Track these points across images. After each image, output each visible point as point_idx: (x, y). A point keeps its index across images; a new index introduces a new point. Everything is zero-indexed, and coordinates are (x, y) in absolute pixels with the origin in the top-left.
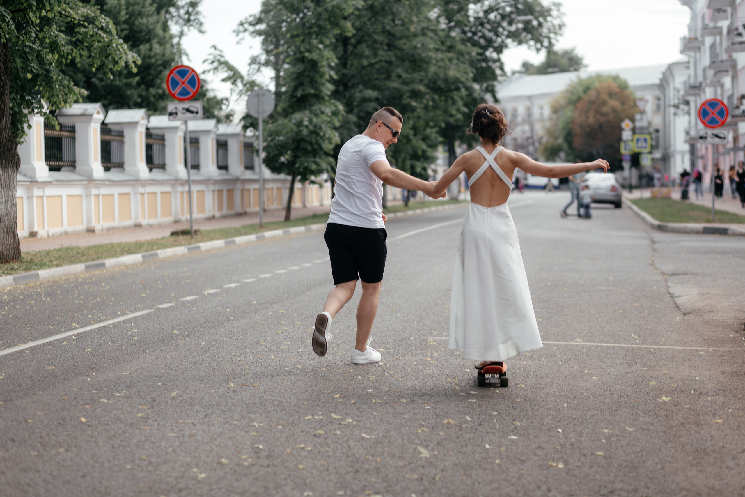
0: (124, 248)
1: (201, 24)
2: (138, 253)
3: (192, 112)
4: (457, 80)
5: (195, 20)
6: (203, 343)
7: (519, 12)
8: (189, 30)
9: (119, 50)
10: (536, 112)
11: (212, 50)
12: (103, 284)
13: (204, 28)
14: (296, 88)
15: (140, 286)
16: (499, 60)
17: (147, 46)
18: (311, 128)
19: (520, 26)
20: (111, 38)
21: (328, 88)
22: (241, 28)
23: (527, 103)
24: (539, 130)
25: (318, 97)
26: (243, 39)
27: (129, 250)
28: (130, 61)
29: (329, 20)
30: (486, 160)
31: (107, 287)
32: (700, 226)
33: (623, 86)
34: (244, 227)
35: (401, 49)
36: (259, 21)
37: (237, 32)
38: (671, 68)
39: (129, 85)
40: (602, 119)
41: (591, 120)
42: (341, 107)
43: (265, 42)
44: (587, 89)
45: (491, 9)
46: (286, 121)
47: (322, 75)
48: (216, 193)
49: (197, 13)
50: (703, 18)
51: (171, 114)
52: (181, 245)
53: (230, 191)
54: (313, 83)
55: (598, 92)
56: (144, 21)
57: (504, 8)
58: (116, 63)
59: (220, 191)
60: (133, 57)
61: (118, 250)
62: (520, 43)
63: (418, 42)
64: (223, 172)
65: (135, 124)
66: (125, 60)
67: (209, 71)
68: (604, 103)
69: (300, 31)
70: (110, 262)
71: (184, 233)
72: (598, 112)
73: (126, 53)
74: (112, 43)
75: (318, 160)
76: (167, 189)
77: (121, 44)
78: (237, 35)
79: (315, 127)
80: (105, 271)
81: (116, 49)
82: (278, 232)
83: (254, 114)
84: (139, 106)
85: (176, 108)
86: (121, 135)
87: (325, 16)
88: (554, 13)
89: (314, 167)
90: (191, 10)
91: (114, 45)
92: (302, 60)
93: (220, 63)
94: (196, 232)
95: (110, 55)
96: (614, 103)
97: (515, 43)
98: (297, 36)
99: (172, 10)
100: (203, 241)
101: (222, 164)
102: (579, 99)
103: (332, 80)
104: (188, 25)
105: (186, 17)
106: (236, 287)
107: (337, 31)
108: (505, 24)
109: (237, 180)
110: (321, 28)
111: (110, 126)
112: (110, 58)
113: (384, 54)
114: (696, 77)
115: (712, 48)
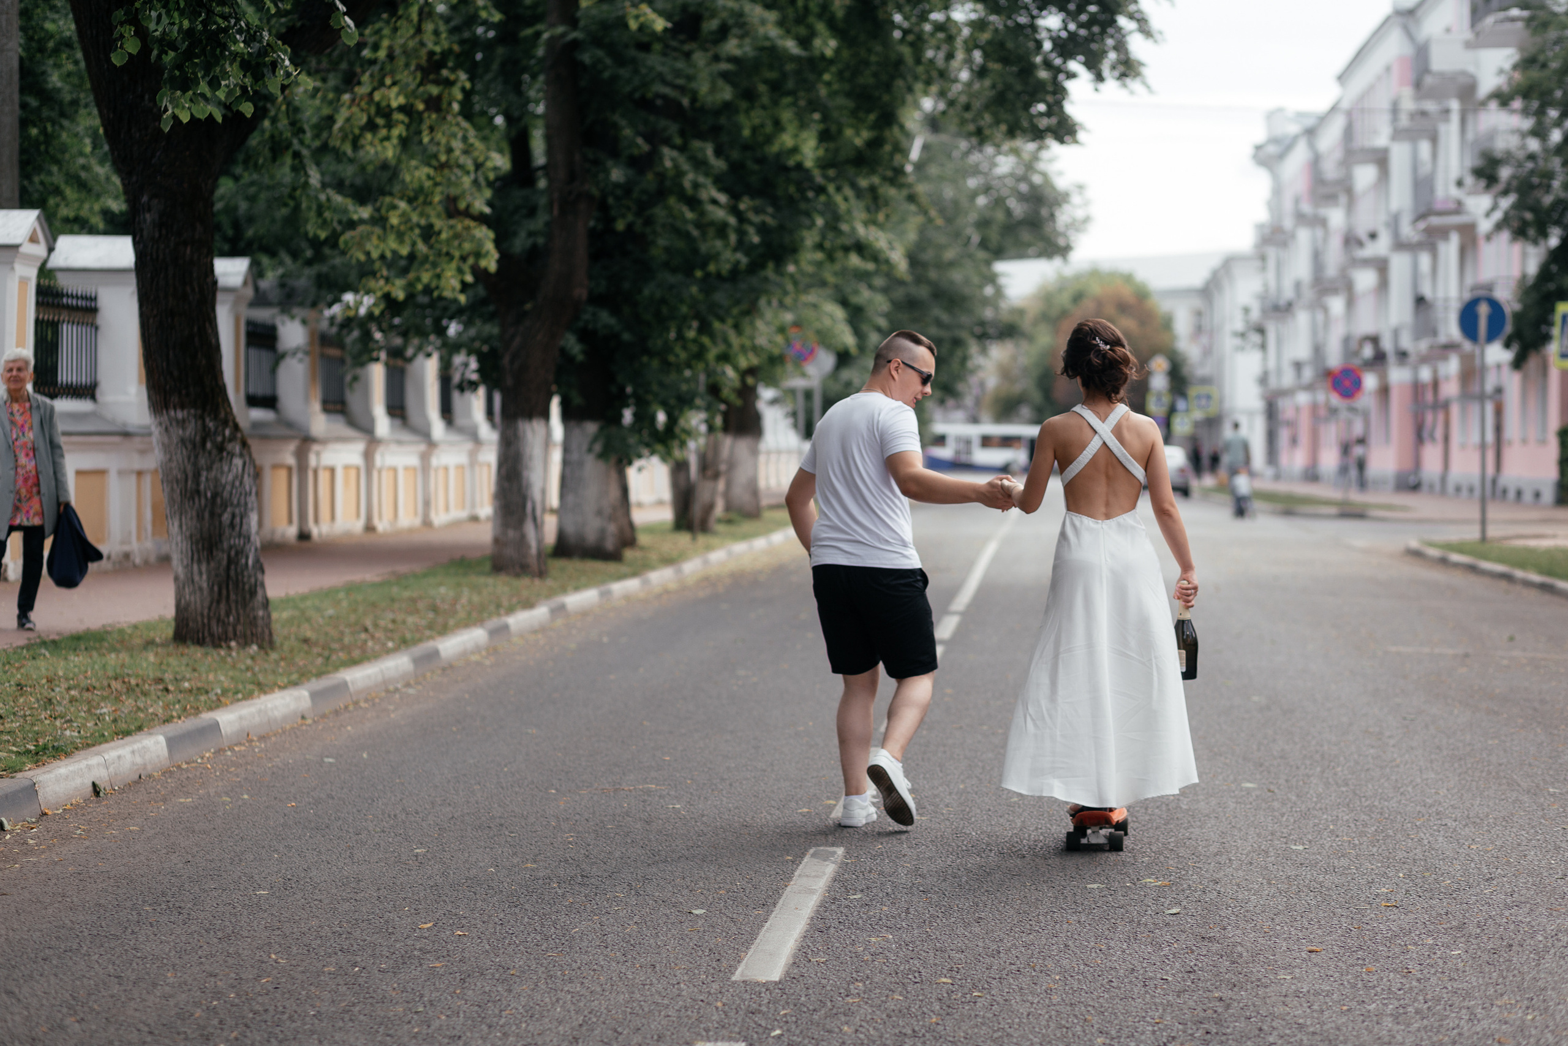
30: (1096, 432)
33: (1142, 295)
38: (1228, 265)
44: (1078, 297)
50: (1297, 201)
55: (1100, 303)
88: (1076, 199)
102: (1064, 315)
114: (1279, 289)
115: (1318, 256)
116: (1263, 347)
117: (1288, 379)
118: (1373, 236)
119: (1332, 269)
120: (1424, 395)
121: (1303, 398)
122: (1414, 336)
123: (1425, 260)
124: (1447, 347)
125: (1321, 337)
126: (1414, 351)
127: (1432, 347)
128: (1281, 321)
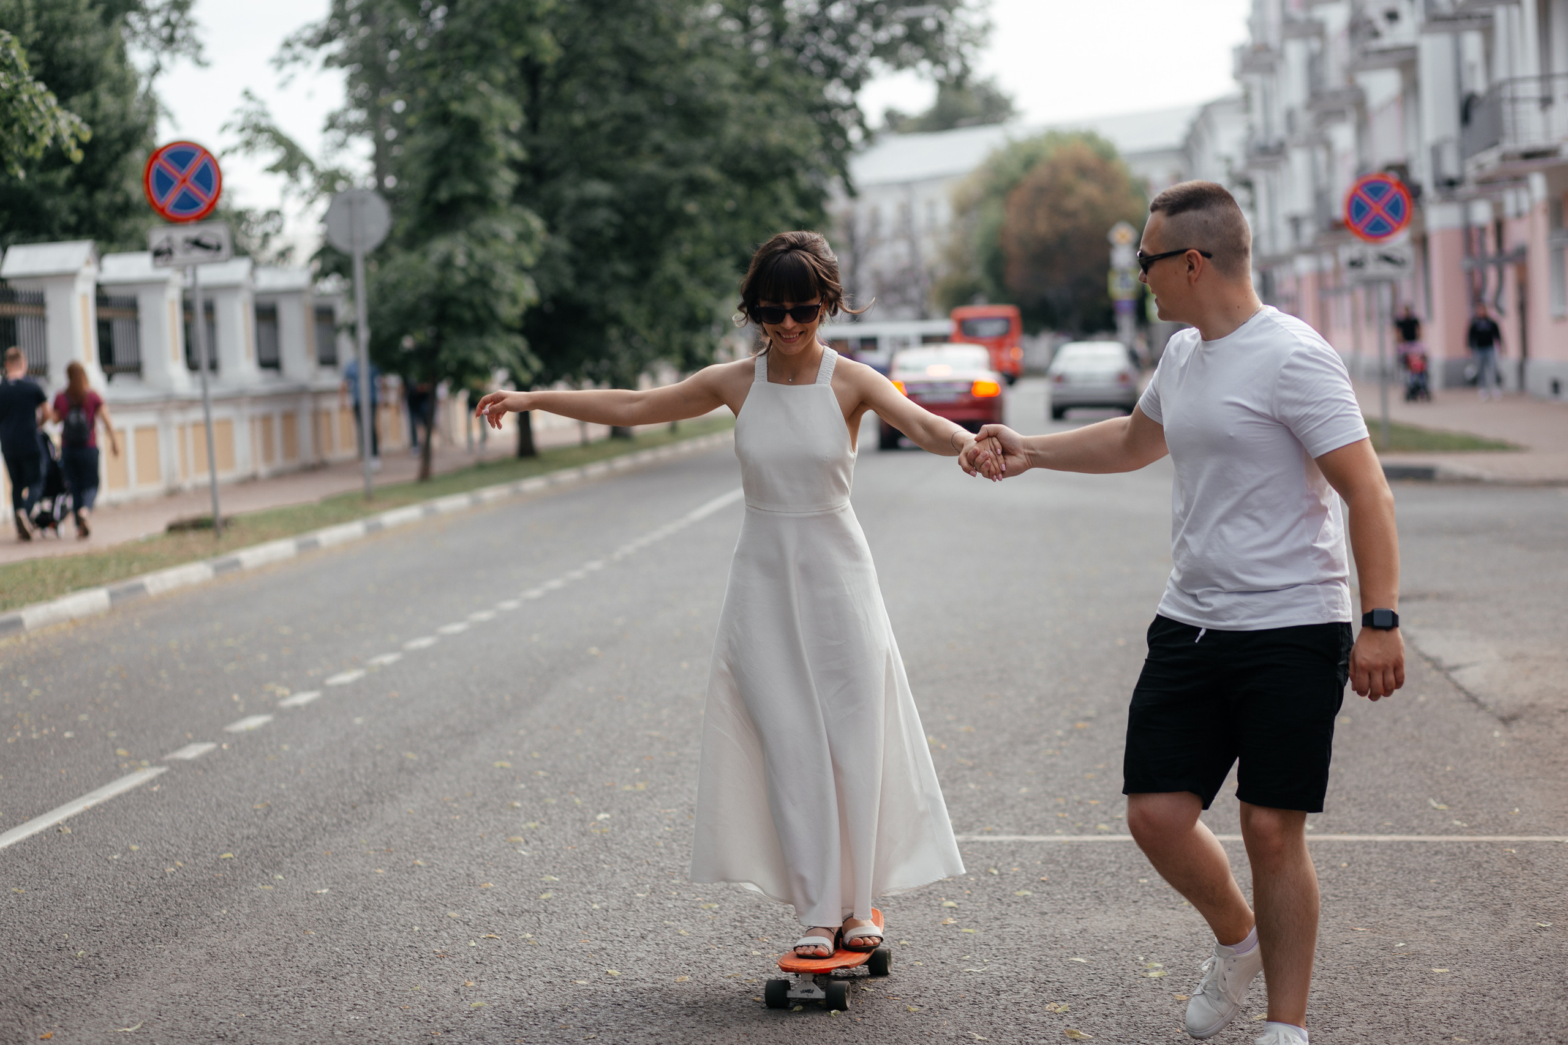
0: (63, 571)
1: (199, 47)
2: (97, 585)
3: (206, 247)
4: (788, 154)
5: (184, 38)
6: (325, 891)
8: (173, 61)
9: (36, 108)
10: (921, 215)
11: (243, 102)
12: (25, 683)
13: (205, 55)
14: (433, 185)
15: (117, 686)
16: (854, 106)
17: (87, 98)
18: (473, 272)
19: (898, 30)
20: (15, 81)
21: (504, 182)
22: (288, 54)
23: (899, 196)
24: (930, 251)
25: (484, 201)
26: (292, 76)
27: (75, 576)
28: (66, 133)
29: (501, 26)
31: (36, 692)
34: (331, 501)
35: (659, 89)
36: (327, 37)
37: (279, 63)
38: (1208, 111)
39: (48, 188)
40: (1066, 225)
41: (1043, 226)
42: (536, 223)
43: (352, 82)
44: (1030, 162)
46: (414, 258)
47: (491, 152)
48: (258, 426)
49: (190, 24)
51: (157, 253)
52: (193, 558)
53: (289, 418)
54: (470, 170)
55: (1054, 167)
56: (77, 42)
58: (32, 139)
59: (267, 420)
60: (71, 123)
61: (50, 579)
62: (900, 66)
63: (696, 70)
64: (270, 374)
65: (68, 277)
66: (52, 133)
67: (234, 150)
68: (1068, 190)
69: (437, 56)
70: (33, 615)
71: (200, 525)
72: (1056, 210)
73: (53, 116)
74: (19, 92)
75: (489, 342)
76: (148, 419)
77: (42, 94)
78: (280, 68)
79: (482, 267)
80: (23, 639)
81: (29, 106)
82: (411, 513)
83: (341, 243)
84: (73, 232)
85: (169, 239)
86: (39, 301)
87: (495, 17)
89: (480, 359)
90: (174, 16)
91: (25, 97)
92: (444, 118)
93: (259, 130)
94: (227, 522)
95: (15, 120)
96: (1089, 190)
97: (889, 67)
98: (431, 65)
99: (133, 18)
100: (243, 544)
101: (269, 355)
102: (1014, 184)
103: (513, 164)
104: (170, 49)
105: (165, 32)
106: (357, 682)
107: (519, 52)
108: (865, 27)
109: (300, 392)
110: (485, 45)
111: (12, 284)
112: (16, 128)
113: (618, 101)
114: (1268, 126)
115: (1314, 63)
116: (1252, 206)
117: (1284, 242)
118: (1392, 16)
119: (1334, 79)
120: (1482, 244)
121: (1304, 265)
122: (1464, 154)
123: (1473, 43)
124: (1530, 156)
125: (1324, 180)
126: (1471, 171)
127: (1504, 158)
128: (1272, 167)
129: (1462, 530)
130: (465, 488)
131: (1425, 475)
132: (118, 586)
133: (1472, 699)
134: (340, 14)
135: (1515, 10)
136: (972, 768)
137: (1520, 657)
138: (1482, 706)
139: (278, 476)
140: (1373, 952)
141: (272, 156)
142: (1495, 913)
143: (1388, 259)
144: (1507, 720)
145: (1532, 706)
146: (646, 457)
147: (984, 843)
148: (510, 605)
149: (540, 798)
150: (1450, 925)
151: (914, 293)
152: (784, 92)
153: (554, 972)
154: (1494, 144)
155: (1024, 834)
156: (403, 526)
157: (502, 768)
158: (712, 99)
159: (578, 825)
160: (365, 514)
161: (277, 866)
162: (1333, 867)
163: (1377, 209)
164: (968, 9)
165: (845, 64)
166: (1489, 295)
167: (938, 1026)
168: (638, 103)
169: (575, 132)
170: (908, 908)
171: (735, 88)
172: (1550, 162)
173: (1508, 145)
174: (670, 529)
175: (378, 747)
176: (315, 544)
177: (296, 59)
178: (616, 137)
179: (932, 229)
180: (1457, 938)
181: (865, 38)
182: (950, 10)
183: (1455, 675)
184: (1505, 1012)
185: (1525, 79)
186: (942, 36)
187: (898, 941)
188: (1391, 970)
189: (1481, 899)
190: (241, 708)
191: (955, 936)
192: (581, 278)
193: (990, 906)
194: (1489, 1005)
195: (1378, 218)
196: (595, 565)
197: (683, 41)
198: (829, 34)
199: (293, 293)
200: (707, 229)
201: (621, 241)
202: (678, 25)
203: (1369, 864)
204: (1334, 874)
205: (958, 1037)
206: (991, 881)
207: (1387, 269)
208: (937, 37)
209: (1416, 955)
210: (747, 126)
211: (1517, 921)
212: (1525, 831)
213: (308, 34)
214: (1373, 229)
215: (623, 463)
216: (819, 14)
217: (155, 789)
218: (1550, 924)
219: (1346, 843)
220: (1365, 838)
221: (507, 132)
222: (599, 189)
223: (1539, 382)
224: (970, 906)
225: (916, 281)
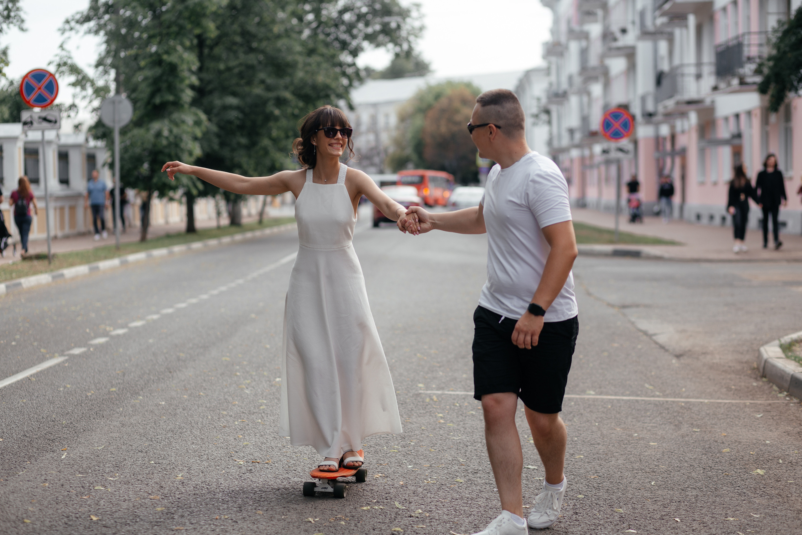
1: (22, 21)
2: (1, 282)
3: (49, 121)
5: (15, 16)
6: (163, 403)
7: (375, 13)
8: (8, 28)
10: (381, 121)
11: (59, 51)
13: (25, 26)
14: (153, 95)
15: (27, 325)
16: (354, 64)
18: (172, 139)
19: (378, 27)
21: (188, 95)
22: (67, 27)
23: (371, 111)
24: (386, 139)
25: (177, 104)
26: (69, 38)
29: (189, 18)
32: (609, 248)
34: (97, 249)
36: (87, 18)
37: (63, 31)
40: (455, 129)
41: (444, 129)
42: (203, 117)
44: (438, 96)
45: (346, 9)
46: (142, 131)
47: (182, 80)
48: (58, 211)
49: (18, 9)
50: (569, 22)
51: (25, 123)
53: (73, 209)
54: (171, 88)
55: (450, 99)
57: (359, 8)
59: (62, 209)
62: (378, 45)
63: (281, 43)
64: (64, 186)
68: (457, 111)
69: (157, 31)
71: (40, 257)
72: (451, 121)
78: (63, 33)
79: (176, 137)
82: (140, 256)
83: (107, 121)
85: (31, 117)
87: (186, 14)
88: (414, 14)
90: (10, 5)
92: (159, 63)
94: (54, 256)
96: (467, 111)
97: (372, 46)
100: (61, 267)
101: (63, 177)
102: (429, 107)
103: (192, 87)
104: (7, 22)
105: (5, 13)
107: (197, 31)
108: (361, 25)
109: (78, 196)
110: (181, 28)
113: (243, 58)
114: (559, 83)
115: (584, 53)
116: (549, 122)
117: (565, 141)
118: (624, 31)
119: (593, 61)
120: (664, 146)
121: (575, 153)
122: (657, 100)
123: (663, 46)
124: (690, 103)
125: (586, 111)
126: (661, 109)
127: (678, 103)
128: (560, 103)
129: (654, 279)
130: (163, 246)
131: (636, 255)
132: (8, 283)
133: (662, 347)
134: (94, 7)
135: (684, 31)
136: (440, 367)
137: (683, 331)
138: (667, 350)
139: (67, 237)
140: (624, 437)
141: (72, 78)
142: (676, 425)
143: (621, 150)
144: (678, 356)
145: (690, 351)
146: (249, 235)
147: (451, 395)
148: (205, 297)
149: (248, 372)
150: (656, 429)
151: (376, 160)
152: (322, 55)
153: (275, 434)
154: (671, 97)
155: (468, 391)
156: (137, 262)
157: (226, 360)
158: (290, 58)
159: (268, 382)
160: (119, 256)
161: (138, 394)
162: (605, 408)
163: (617, 125)
164: (413, 19)
165: (350, 43)
166: (667, 171)
167: (443, 456)
168: (252, 59)
169: (220, 72)
170: (422, 416)
171: (300, 53)
172: (699, 106)
173: (678, 97)
174: (272, 267)
175: (165, 351)
176: (97, 268)
177: (71, 29)
178: (241, 75)
179: (387, 128)
180: (660, 434)
181: (360, 31)
182: (404, 19)
183: (654, 338)
184: (681, 458)
185: (689, 65)
186: (400, 31)
187: (421, 427)
188: (632, 443)
189: (670, 420)
190: (92, 334)
191: (444, 426)
192: (222, 144)
193: (458, 417)
194: (674, 456)
195: (617, 130)
196: (241, 281)
197: (276, 29)
198: (343, 28)
199: (77, 146)
200: (284, 122)
201: (241, 127)
202: (273, 22)
203: (620, 407)
204: (605, 410)
205: (453, 460)
206: (456, 408)
207: (620, 155)
208: (397, 32)
209: (643, 439)
210: (307, 72)
211: (685, 428)
212: (687, 397)
213: (78, 17)
214: (614, 135)
215: (238, 237)
216: (337, 18)
217: (66, 365)
218: (699, 430)
219: (610, 399)
220: (618, 397)
221: (190, 70)
222: (232, 101)
223: (689, 213)
224: (449, 416)
225: (378, 154)
